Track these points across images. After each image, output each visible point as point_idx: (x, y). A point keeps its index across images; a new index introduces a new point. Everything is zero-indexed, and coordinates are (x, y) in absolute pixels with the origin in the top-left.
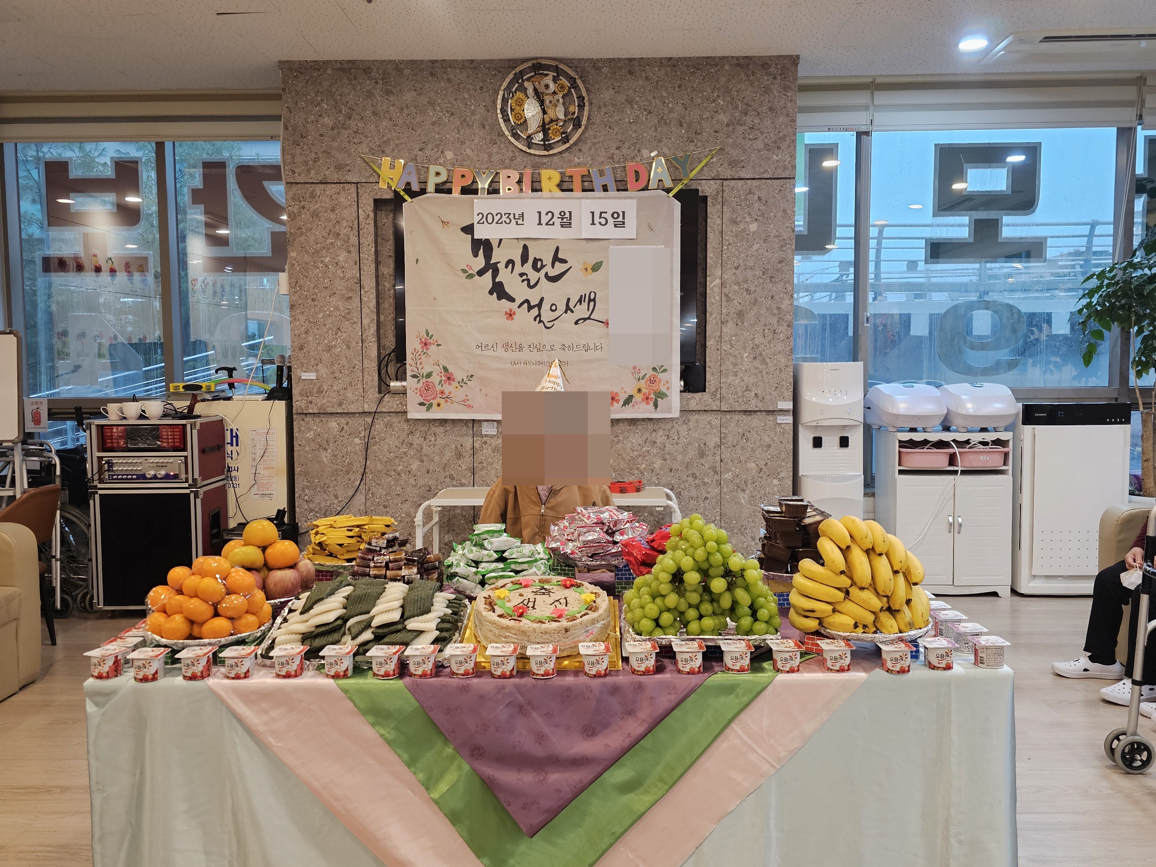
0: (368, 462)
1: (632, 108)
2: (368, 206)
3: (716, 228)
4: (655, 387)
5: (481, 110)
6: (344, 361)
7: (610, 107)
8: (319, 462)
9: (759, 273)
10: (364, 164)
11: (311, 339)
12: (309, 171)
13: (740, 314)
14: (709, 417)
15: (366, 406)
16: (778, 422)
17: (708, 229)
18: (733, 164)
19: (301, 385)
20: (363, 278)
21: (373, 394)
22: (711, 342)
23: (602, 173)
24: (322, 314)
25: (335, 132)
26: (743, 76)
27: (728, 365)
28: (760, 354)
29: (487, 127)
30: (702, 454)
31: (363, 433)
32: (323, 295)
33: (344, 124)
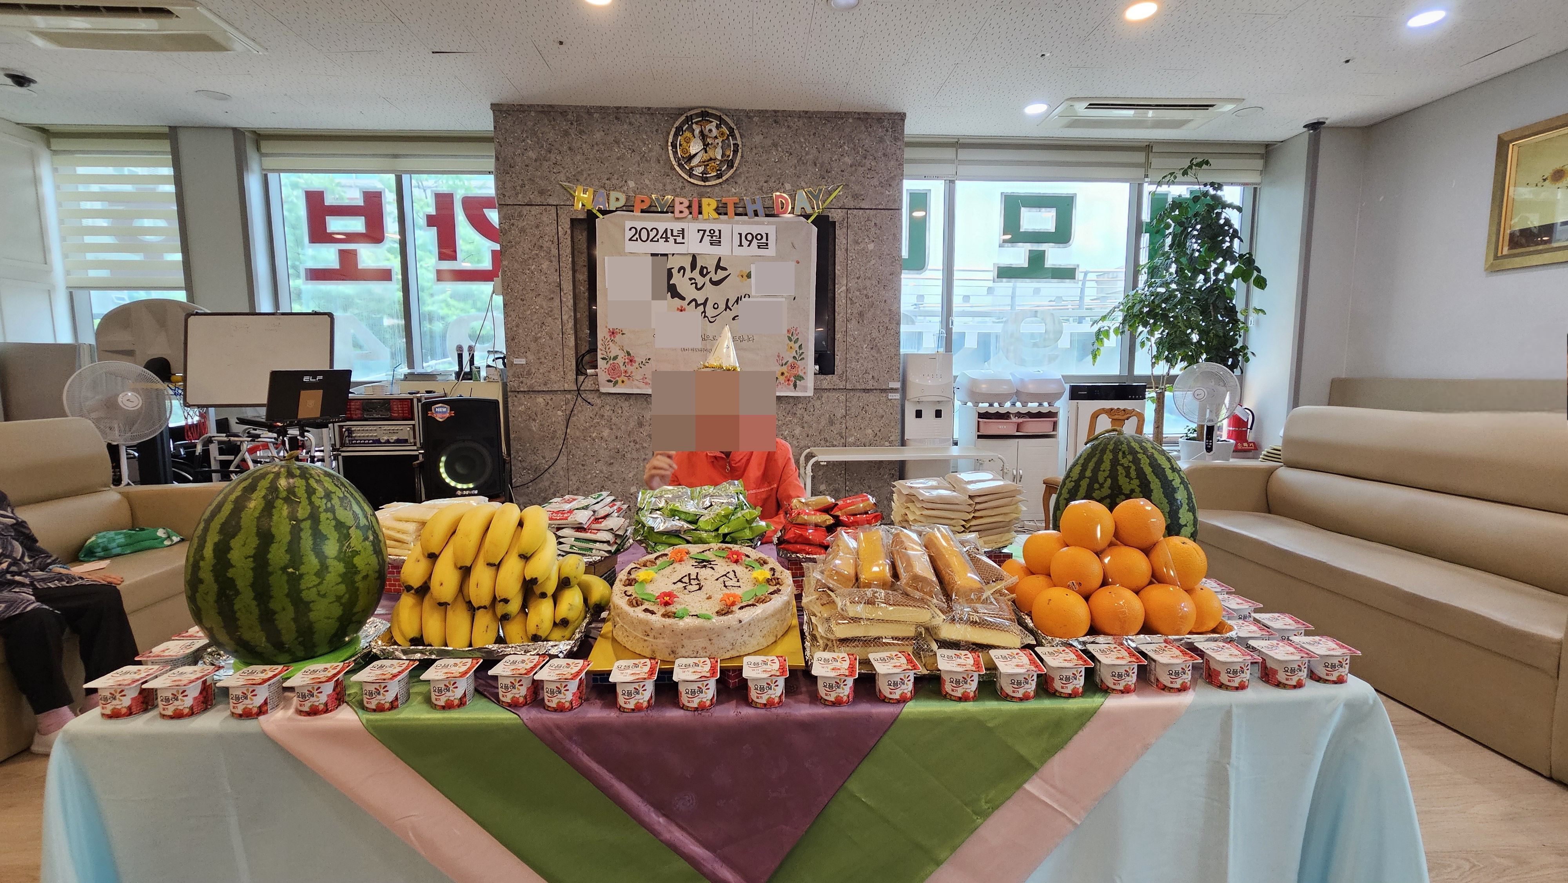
0: (568, 430)
1: (777, 150)
2: (566, 225)
3: (842, 247)
4: (794, 371)
5: (657, 148)
6: (548, 350)
7: (760, 149)
8: (530, 430)
9: (874, 282)
10: (563, 190)
11: (521, 331)
12: (517, 194)
13: (861, 314)
14: (836, 395)
15: (566, 385)
16: (890, 398)
17: (837, 247)
18: (855, 196)
19: (514, 369)
20: (562, 282)
21: (572, 375)
22: (839, 336)
23: (754, 202)
24: (529, 312)
25: (538, 164)
26: (863, 128)
27: (851, 354)
28: (876, 346)
29: (662, 162)
30: (831, 423)
31: (564, 407)
32: (530, 296)
33: (545, 157)
